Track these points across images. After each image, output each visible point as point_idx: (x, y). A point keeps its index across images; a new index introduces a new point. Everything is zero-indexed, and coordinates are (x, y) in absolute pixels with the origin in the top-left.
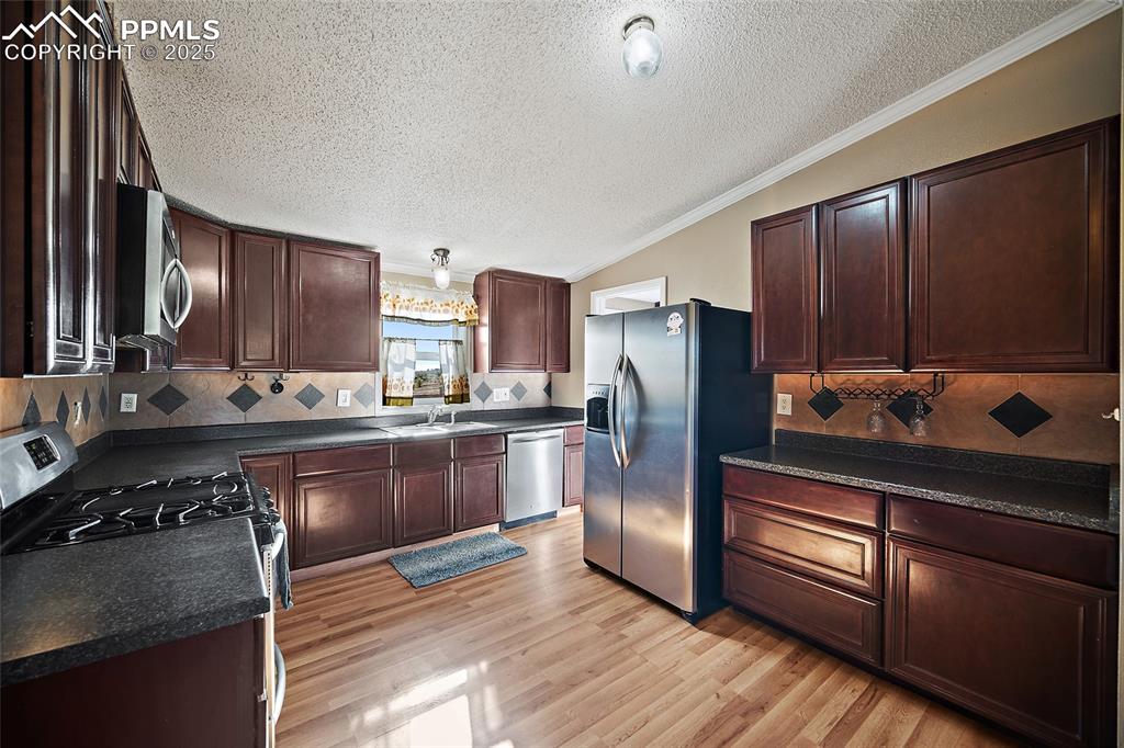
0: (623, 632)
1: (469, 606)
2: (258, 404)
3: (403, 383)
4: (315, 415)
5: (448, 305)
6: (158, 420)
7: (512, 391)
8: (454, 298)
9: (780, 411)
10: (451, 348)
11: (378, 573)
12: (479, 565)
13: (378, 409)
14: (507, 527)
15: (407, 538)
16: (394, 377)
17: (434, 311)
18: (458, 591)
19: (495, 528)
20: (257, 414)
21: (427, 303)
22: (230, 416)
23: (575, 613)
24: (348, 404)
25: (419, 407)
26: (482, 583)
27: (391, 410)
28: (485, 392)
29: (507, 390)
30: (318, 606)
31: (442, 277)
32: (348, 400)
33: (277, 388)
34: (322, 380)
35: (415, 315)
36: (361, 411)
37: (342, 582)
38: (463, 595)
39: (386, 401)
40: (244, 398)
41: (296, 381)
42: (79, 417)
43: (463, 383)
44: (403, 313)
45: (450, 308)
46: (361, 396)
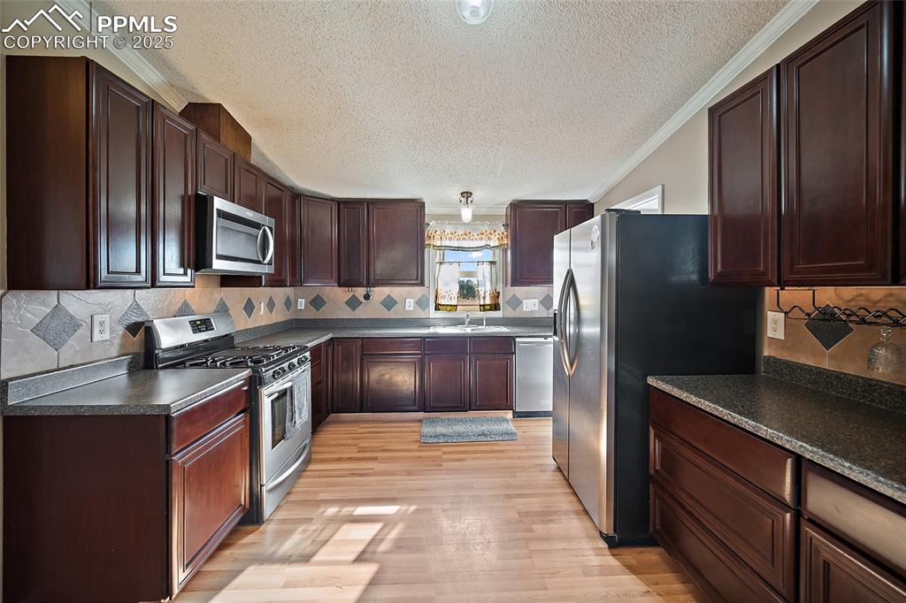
0: (534, 527)
1: (441, 465)
2: (360, 307)
3: (450, 294)
4: (391, 315)
5: (482, 234)
6: (313, 314)
7: (540, 302)
8: (486, 228)
9: (770, 333)
10: (487, 267)
11: (411, 427)
12: (473, 439)
13: (433, 314)
14: (518, 415)
15: (433, 407)
16: (442, 291)
17: (472, 240)
18: (444, 453)
19: (509, 415)
20: (361, 313)
21: (466, 234)
22: (346, 313)
23: (509, 497)
24: (412, 309)
25: (460, 313)
26: (465, 452)
27: (440, 314)
28: (516, 302)
29: (537, 301)
30: (361, 438)
31: (467, 214)
32: (412, 305)
33: (367, 297)
34: (395, 292)
35: (455, 244)
36: (421, 314)
37: (388, 427)
38: (445, 457)
39: (437, 308)
40: (353, 303)
41: (380, 293)
42: (262, 309)
43: (496, 296)
44: (447, 243)
45: (484, 237)
46: (421, 303)
